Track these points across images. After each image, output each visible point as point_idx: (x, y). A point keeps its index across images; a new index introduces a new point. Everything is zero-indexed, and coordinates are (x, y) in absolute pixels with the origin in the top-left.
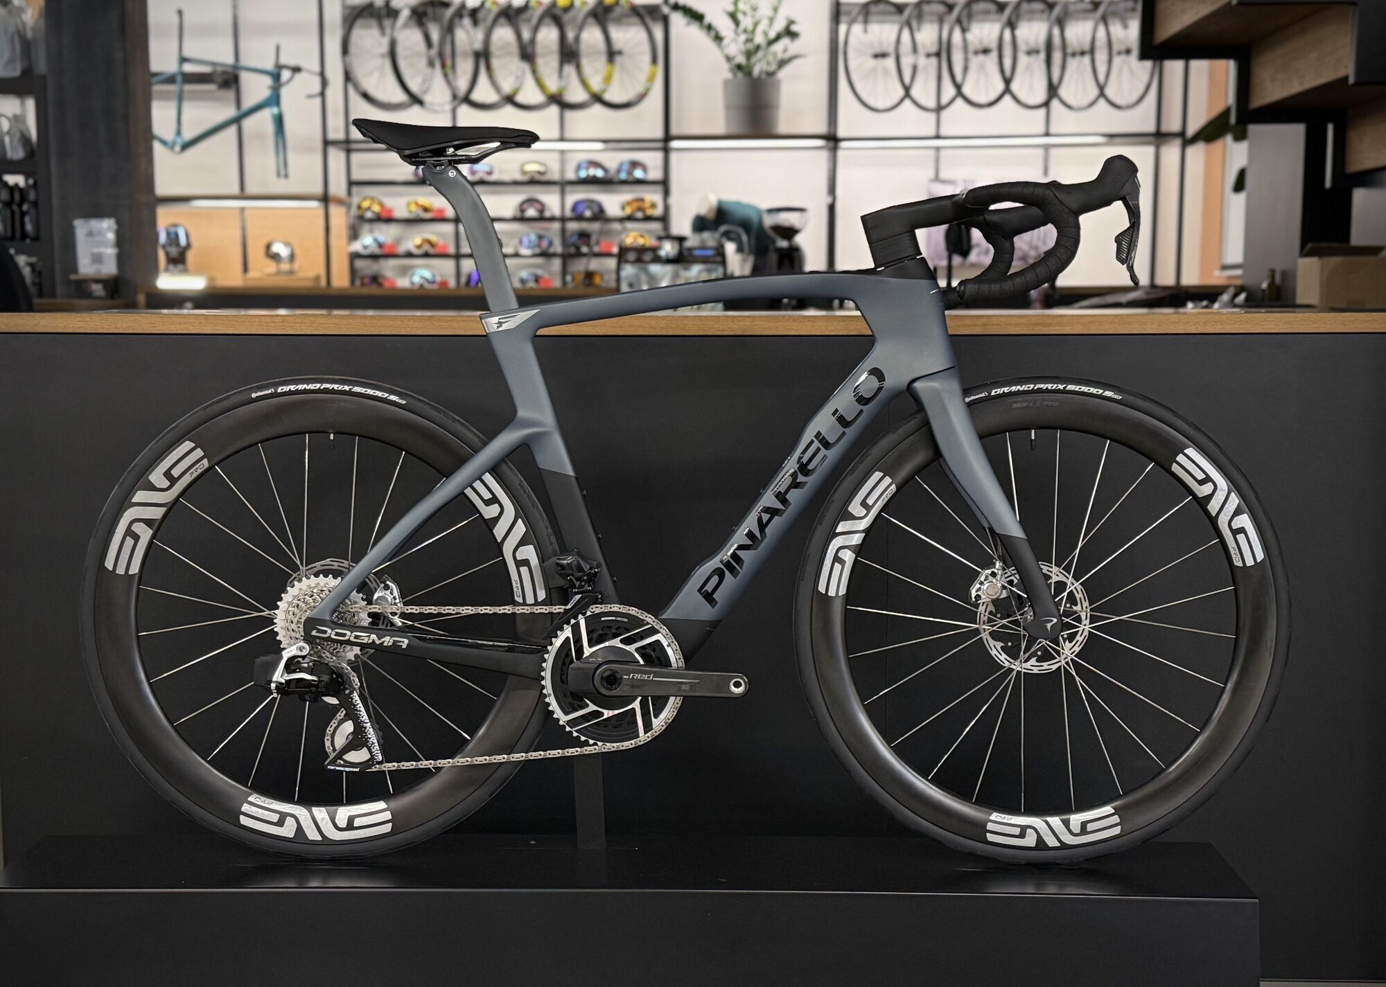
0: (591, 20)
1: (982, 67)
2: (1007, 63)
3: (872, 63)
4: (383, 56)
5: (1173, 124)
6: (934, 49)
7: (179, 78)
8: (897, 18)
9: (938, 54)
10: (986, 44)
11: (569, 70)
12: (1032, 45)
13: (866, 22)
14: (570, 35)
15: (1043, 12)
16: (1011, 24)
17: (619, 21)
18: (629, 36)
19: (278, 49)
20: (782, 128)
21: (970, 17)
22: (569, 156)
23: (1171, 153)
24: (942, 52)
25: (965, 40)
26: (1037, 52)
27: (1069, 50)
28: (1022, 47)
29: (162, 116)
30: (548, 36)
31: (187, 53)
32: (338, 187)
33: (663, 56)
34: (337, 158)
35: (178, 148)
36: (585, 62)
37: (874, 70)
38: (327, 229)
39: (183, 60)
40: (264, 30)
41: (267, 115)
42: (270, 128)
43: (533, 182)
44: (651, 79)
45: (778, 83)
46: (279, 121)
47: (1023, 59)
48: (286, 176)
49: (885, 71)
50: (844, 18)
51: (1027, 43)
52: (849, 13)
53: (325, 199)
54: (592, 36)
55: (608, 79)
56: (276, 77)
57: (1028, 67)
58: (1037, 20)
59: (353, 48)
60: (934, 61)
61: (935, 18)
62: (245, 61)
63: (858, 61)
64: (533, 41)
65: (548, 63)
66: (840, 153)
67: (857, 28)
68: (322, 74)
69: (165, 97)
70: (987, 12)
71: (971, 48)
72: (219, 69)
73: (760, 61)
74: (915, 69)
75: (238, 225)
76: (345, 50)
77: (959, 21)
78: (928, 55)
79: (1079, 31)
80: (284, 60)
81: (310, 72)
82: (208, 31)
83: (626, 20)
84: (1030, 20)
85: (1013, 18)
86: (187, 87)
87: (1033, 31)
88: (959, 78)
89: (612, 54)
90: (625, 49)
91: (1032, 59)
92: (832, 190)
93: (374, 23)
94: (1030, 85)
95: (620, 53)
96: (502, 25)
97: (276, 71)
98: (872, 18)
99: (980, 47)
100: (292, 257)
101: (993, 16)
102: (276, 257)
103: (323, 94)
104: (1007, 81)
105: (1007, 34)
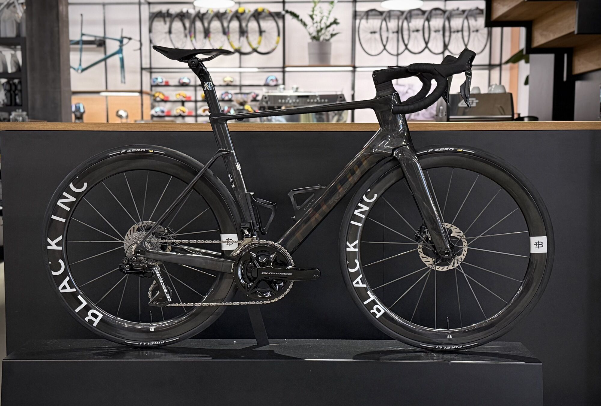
0: (252, 18)
1: (416, 38)
2: (426, 36)
3: (370, 35)
4: (166, 33)
5: (496, 61)
6: (396, 30)
7: (81, 43)
8: (380, 17)
9: (397, 32)
10: (418, 28)
11: (243, 39)
12: (437, 28)
13: (367, 19)
14: (244, 25)
15: (441, 14)
16: (428, 20)
17: (264, 18)
18: (268, 25)
19: (122, 30)
20: (332, 63)
21: (411, 17)
22: (242, 74)
23: (495, 73)
24: (399, 31)
25: (409, 26)
26: (439, 31)
27: (452, 30)
28: (432, 29)
29: (74, 58)
30: (235, 24)
31: (84, 32)
32: (146, 88)
33: (282, 33)
34: (146, 75)
35: (80, 71)
36: (250, 35)
37: (371, 39)
38: (142, 104)
39: (83, 35)
40: (116, 22)
41: (117, 57)
42: (118, 63)
43: (228, 85)
44: (277, 43)
45: (330, 44)
46: (122, 60)
47: (433, 34)
48: (125, 83)
49: (375, 39)
50: (358, 17)
51: (435, 27)
52: (360, 15)
53: (141, 92)
54: (253, 25)
55: (259, 43)
56: (121, 41)
57: (435, 38)
58: (438, 18)
59: (153, 30)
60: (396, 35)
61: (396, 17)
62: (108, 35)
63: (364, 35)
64: (228, 27)
65: (235, 36)
66: (356, 73)
67: (364, 21)
68: (140, 41)
69: (75, 50)
70: (418, 15)
71: (411, 29)
72: (98, 39)
73: (323, 34)
74: (388, 38)
75: (105, 103)
76: (150, 31)
77: (406, 18)
78: (393, 32)
79: (456, 23)
80: (124, 35)
81: (135, 40)
82: (93, 23)
83: (267, 18)
84: (436, 18)
85: (429, 17)
86: (85, 46)
87: (437, 23)
88: (406, 42)
89: (261, 32)
90: (267, 30)
91: (437, 33)
92: (353, 88)
93: (162, 19)
94: (436, 45)
95: (264, 31)
96: (215, 20)
97: (121, 40)
98: (370, 17)
99: (415, 29)
100: (127, 117)
101: (420, 16)
102: (120, 117)
103: (140, 49)
104: (427, 43)
105: (426, 23)
